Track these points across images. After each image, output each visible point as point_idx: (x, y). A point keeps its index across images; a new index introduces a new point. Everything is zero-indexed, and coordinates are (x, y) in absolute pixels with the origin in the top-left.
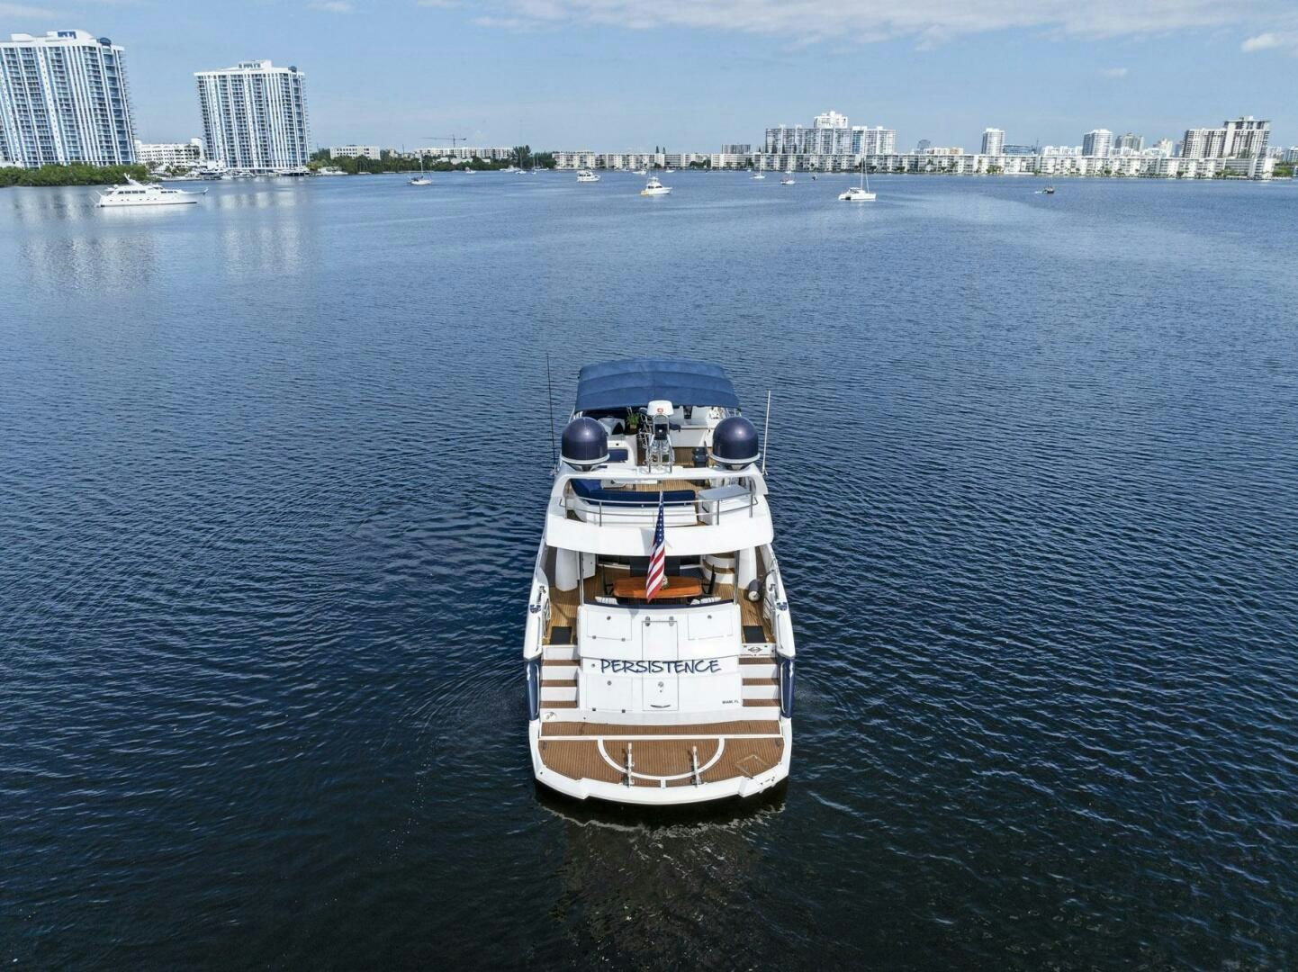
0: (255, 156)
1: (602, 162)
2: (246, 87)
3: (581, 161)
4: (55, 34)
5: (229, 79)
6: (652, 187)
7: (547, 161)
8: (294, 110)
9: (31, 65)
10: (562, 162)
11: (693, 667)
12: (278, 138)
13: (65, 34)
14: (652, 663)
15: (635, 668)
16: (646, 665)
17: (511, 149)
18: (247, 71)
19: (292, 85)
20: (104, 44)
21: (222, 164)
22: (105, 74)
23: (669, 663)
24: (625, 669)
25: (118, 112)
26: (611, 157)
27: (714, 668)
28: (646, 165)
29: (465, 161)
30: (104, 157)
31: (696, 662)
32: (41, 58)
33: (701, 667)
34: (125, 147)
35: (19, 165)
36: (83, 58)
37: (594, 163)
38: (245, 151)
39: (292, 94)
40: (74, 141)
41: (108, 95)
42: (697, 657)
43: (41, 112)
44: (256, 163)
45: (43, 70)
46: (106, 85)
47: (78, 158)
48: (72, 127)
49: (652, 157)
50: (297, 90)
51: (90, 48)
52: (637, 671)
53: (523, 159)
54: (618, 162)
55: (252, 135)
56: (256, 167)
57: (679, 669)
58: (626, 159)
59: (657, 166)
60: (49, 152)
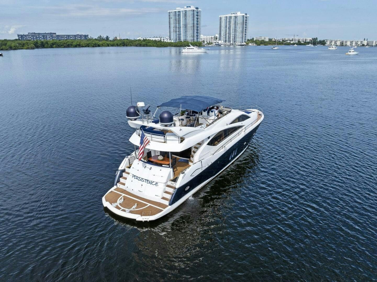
0: (232, 39)
1: (342, 43)
2: (232, 20)
3: (335, 43)
4: (186, 7)
5: (228, 17)
6: (351, 52)
7: (323, 43)
8: (245, 26)
9: (179, 15)
10: (328, 43)
11: (151, 183)
12: (239, 35)
13: (188, 7)
14: (142, 179)
15: (138, 179)
16: (141, 179)
17: (311, 39)
18: (233, 15)
19: (245, 19)
20: (197, 9)
21: (222, 41)
22: (196, 17)
23: (146, 180)
24: (137, 178)
25: (197, 27)
26: (346, 42)
27: (157, 185)
28: (359, 44)
29: (295, 42)
30: (192, 39)
31: (152, 182)
32: (182, 13)
33: (153, 183)
34: (198, 37)
35: (173, 41)
36: (191, 12)
37: (339, 44)
38: (229, 38)
39: (245, 21)
40: (186, 35)
41: (195, 23)
42: (153, 181)
43: (180, 27)
44: (231, 42)
45: (182, 16)
46: (196, 20)
47: (186, 40)
48: (186, 31)
49: (362, 42)
50: (246, 20)
51: (193, 10)
52: (139, 180)
53: (314, 42)
54: (348, 44)
55: (232, 34)
56: (231, 43)
57: (148, 182)
58: (352, 42)
59: (363, 45)
60: (180, 38)
